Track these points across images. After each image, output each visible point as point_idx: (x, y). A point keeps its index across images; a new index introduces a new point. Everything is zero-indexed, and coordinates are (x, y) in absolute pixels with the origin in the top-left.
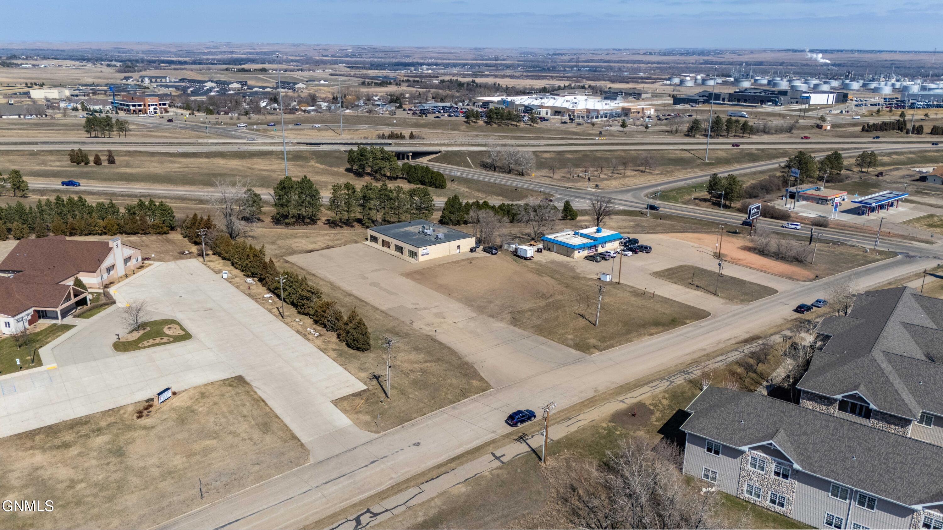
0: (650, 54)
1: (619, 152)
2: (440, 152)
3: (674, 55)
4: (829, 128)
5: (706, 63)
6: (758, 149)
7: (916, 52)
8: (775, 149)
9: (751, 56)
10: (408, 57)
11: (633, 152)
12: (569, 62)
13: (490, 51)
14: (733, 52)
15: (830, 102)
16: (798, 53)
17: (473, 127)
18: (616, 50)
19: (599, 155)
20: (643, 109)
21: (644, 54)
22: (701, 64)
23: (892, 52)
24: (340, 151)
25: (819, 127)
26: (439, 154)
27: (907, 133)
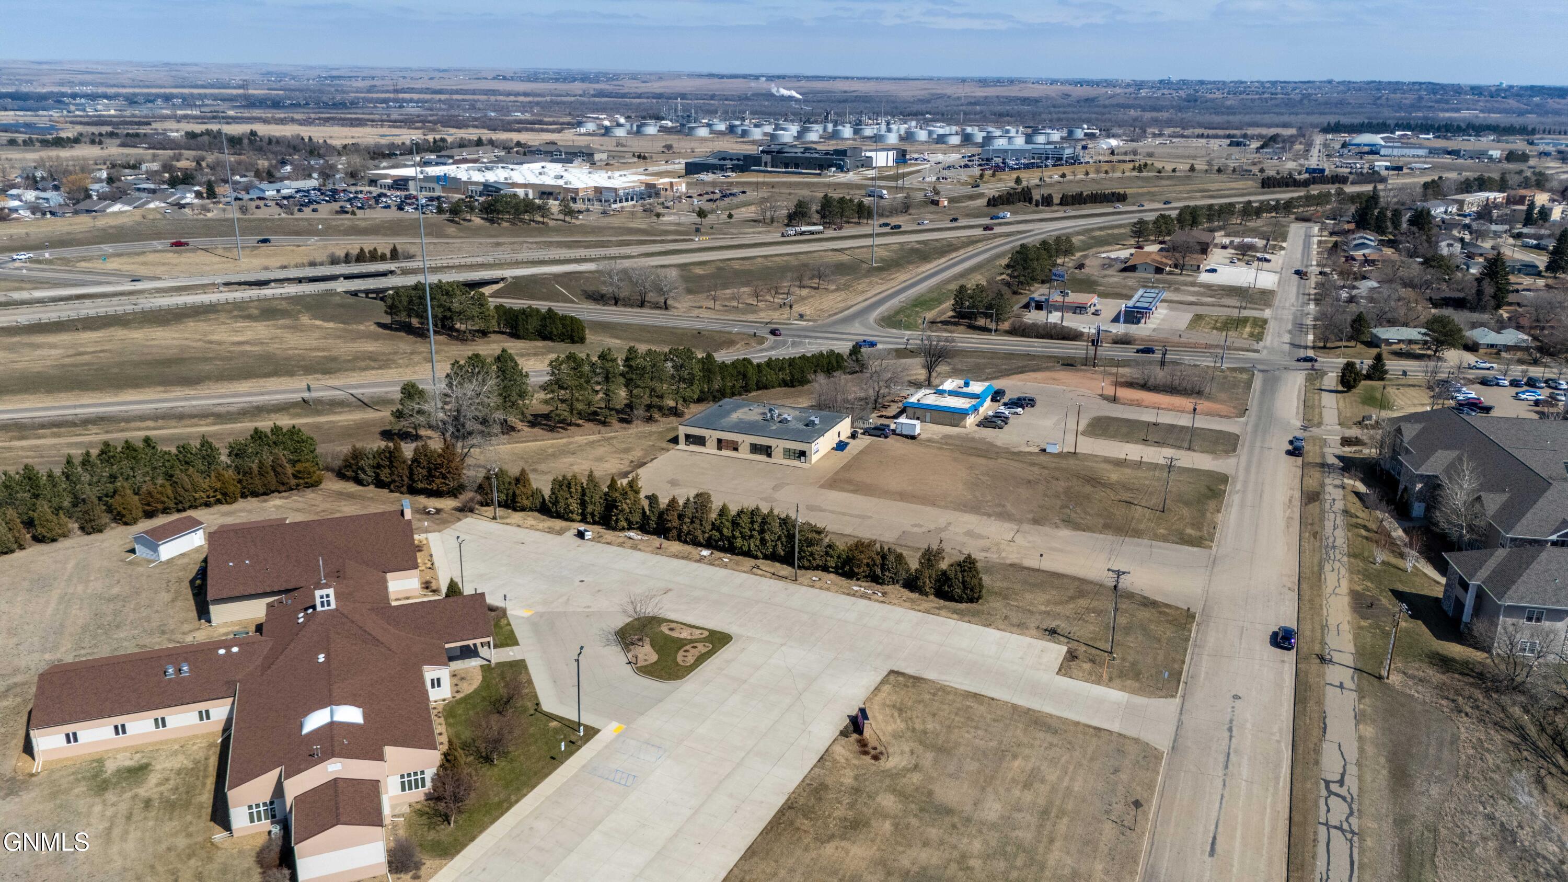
0: (505, 78)
1: (759, 260)
2: (503, 279)
3: (543, 80)
4: (946, 203)
5: (601, 94)
6: (918, 242)
7: (877, 79)
8: (937, 240)
9: (662, 84)
10: (30, 82)
11: (777, 259)
12: (369, 91)
13: (195, 68)
14: (634, 77)
15: (890, 164)
16: (725, 80)
17: (468, 229)
18: (439, 71)
19: (737, 265)
20: (671, 183)
21: (494, 78)
22: (594, 96)
23: (847, 78)
24: (337, 294)
25: (936, 203)
26: (501, 285)
27: (1037, 205)
